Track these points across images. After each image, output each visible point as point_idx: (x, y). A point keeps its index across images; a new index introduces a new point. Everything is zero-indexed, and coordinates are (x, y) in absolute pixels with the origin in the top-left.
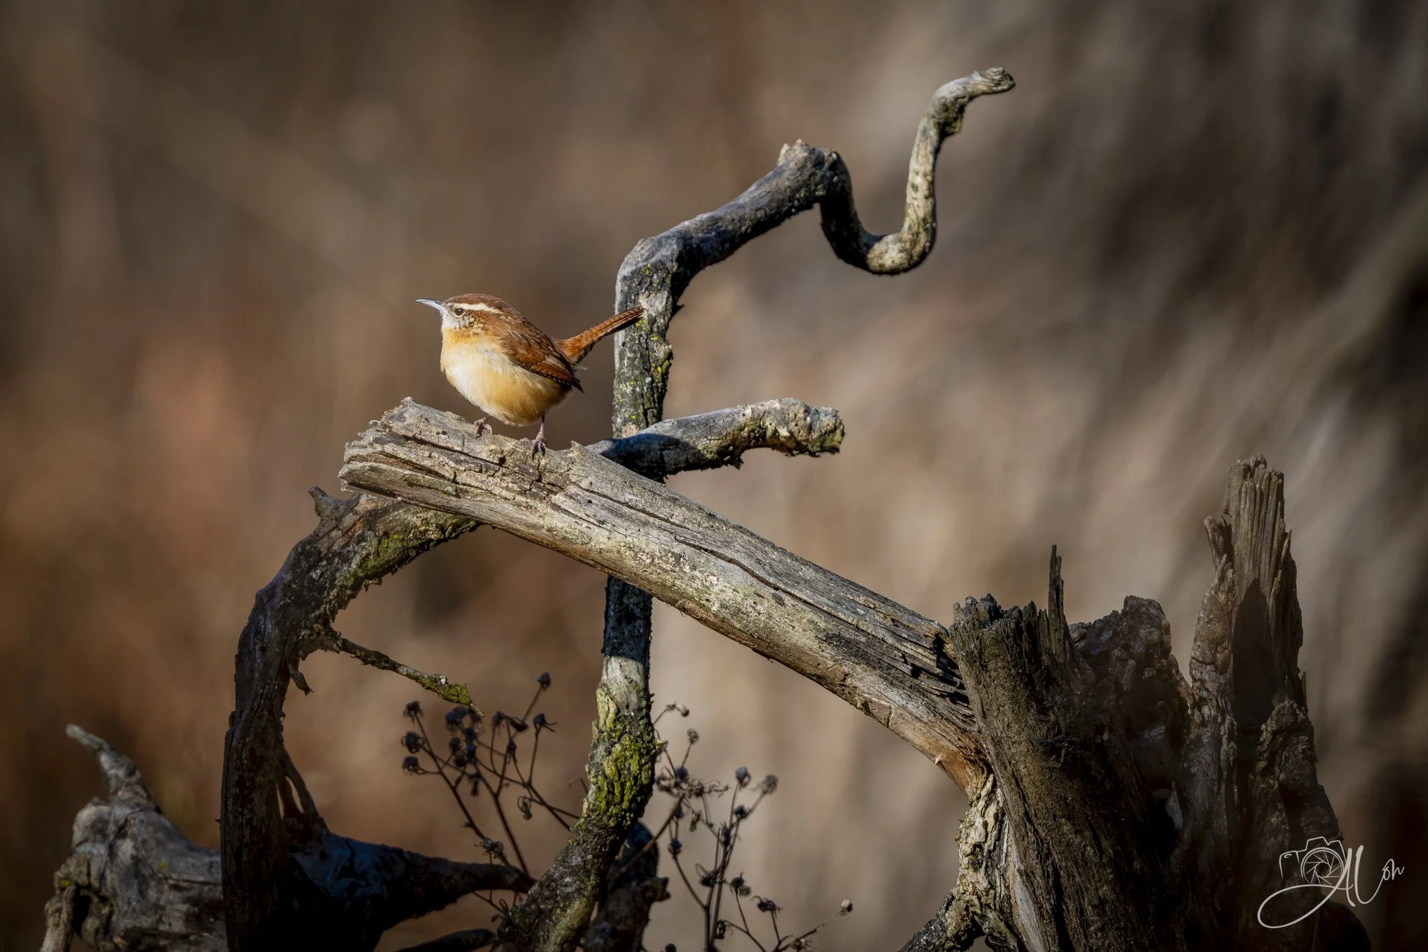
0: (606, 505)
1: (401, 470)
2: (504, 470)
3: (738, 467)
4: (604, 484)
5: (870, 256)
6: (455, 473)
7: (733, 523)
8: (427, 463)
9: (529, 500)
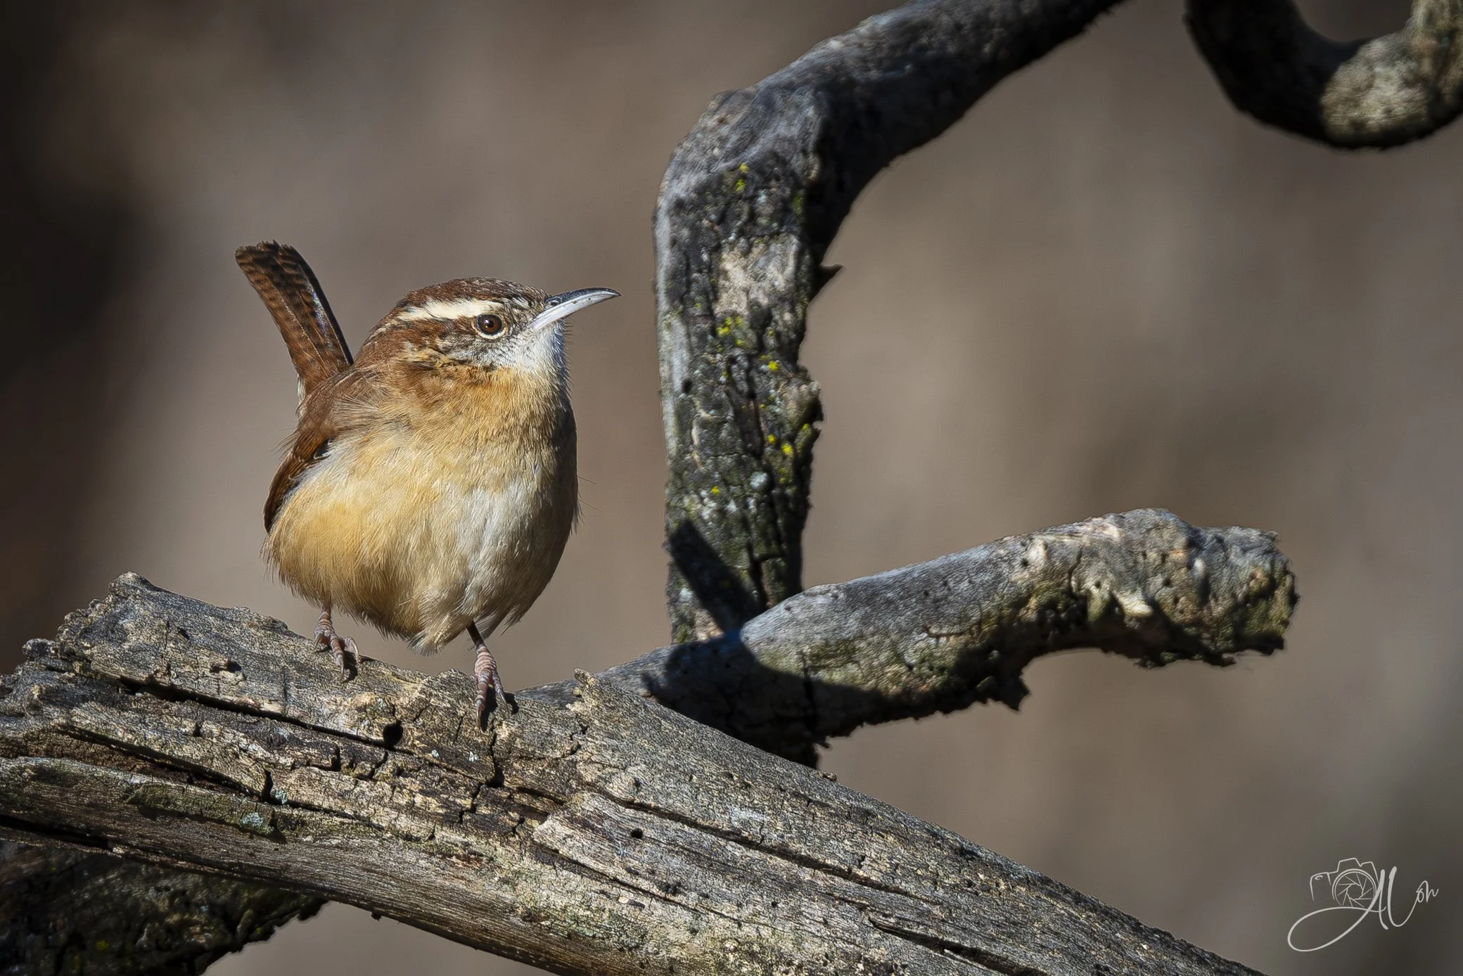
0: (680, 842)
1: (120, 776)
2: (400, 760)
3: (1014, 705)
4: (671, 785)
5: (1329, 98)
6: (268, 774)
7: (1025, 870)
8: (190, 751)
9: (472, 839)
